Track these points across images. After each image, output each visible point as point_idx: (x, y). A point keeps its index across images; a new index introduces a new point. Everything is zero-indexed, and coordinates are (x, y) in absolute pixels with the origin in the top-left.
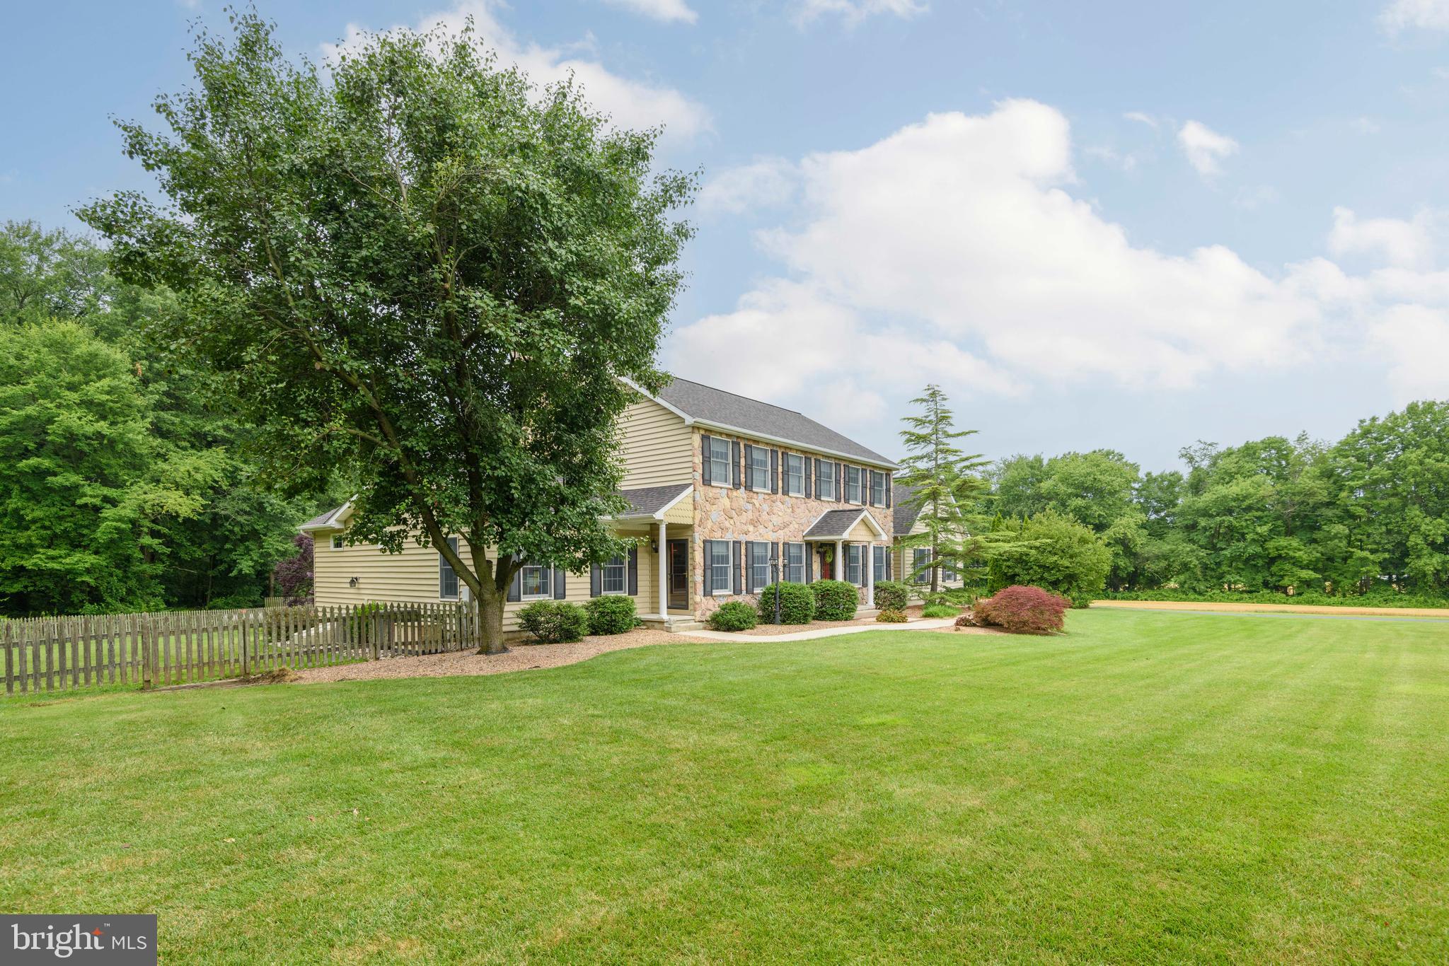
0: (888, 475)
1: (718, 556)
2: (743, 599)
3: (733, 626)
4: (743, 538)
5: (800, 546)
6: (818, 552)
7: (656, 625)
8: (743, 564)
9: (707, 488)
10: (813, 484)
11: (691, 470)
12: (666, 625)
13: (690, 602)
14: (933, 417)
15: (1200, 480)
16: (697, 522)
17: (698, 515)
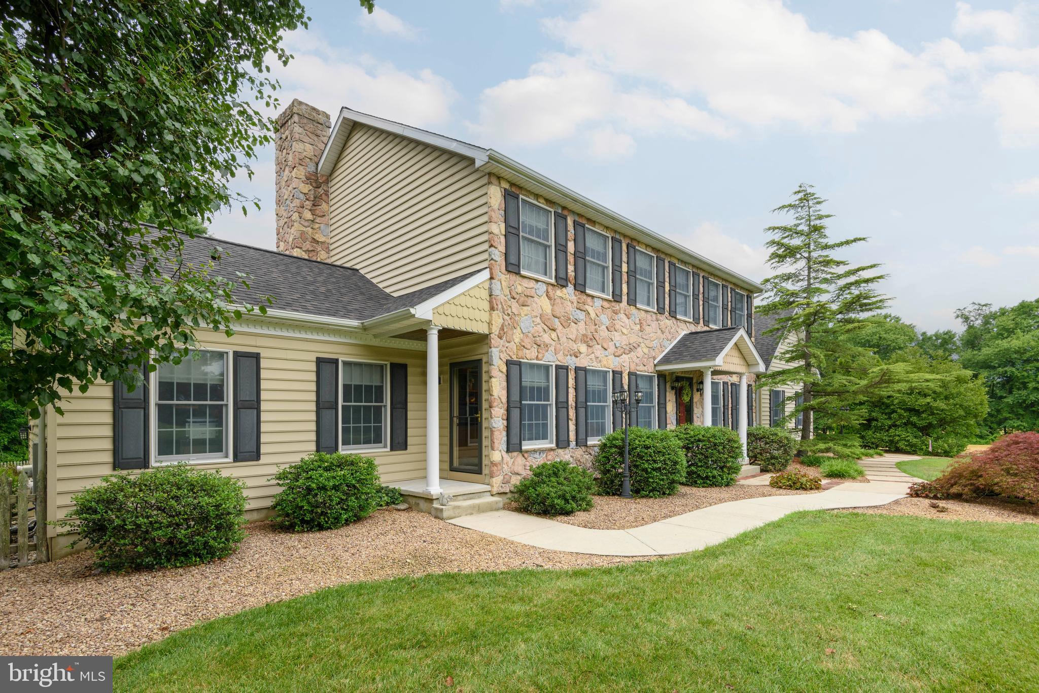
0: (749, 297)
1: (532, 389)
2: (569, 456)
3: (553, 506)
4: (572, 362)
5: (650, 378)
6: (673, 388)
7: (423, 505)
8: (571, 402)
9: (513, 277)
10: (667, 296)
11: (485, 246)
12: (436, 505)
13: (485, 461)
14: (804, 228)
15: (976, 337)
16: (496, 330)
17: (498, 319)
